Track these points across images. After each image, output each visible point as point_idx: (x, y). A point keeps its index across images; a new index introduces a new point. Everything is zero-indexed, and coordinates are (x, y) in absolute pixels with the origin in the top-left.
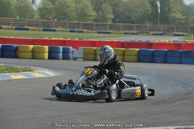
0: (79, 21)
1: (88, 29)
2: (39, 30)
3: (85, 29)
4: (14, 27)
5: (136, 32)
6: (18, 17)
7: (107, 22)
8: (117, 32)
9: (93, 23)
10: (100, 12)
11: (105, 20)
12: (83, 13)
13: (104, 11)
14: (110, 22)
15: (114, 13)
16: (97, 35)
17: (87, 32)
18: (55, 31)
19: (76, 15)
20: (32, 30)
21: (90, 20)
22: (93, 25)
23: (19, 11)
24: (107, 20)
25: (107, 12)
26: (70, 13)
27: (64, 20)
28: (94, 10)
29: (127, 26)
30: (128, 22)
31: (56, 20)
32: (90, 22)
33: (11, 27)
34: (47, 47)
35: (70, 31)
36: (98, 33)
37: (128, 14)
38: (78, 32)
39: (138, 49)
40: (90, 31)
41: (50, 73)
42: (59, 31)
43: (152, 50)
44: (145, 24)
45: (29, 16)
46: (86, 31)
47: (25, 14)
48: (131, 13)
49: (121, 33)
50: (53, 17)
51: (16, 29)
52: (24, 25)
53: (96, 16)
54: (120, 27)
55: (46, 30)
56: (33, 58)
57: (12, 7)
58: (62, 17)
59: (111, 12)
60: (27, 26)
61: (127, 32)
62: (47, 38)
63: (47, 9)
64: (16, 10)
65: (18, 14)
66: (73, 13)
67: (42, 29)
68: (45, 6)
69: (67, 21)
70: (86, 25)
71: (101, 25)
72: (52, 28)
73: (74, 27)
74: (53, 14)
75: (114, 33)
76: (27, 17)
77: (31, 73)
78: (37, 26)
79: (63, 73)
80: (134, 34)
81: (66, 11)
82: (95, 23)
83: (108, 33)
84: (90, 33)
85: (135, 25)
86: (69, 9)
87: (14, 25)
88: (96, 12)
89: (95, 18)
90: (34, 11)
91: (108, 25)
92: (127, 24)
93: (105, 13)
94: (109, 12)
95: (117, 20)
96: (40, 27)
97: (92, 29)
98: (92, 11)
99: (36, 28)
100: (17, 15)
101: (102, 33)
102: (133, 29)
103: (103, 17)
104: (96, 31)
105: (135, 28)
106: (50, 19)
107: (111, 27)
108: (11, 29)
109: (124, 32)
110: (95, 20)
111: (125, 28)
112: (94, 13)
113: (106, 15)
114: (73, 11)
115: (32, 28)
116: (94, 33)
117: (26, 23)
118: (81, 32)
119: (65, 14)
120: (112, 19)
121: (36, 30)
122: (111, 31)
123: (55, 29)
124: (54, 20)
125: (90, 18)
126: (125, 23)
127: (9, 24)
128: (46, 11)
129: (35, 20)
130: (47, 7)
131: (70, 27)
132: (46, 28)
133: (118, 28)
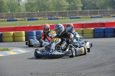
0: (56, 10)
1: (63, 16)
2: (25, 20)
3: (60, 16)
4: (6, 20)
5: (100, 16)
6: (9, 12)
7: (78, 10)
8: (85, 17)
9: (66, 11)
10: (72, 3)
11: (76, 8)
12: (58, 4)
13: (75, 1)
14: (80, 10)
15: (82, 2)
16: (69, 20)
17: (62, 19)
18: (37, 19)
19: (53, 6)
20: (20, 20)
21: (64, 9)
22: (66, 13)
23: (10, 7)
24: (78, 8)
25: (77, 2)
26: (48, 5)
27: (45, 11)
28: (67, 1)
29: (93, 12)
30: (94, 9)
31: (38, 11)
32: (64, 11)
33: (4, 20)
34: (24, 32)
35: (49, 19)
36: (71, 18)
37: (93, 2)
38: (54, 19)
39: (93, 28)
40: (64, 18)
41: (22, 51)
42: (40, 19)
43: (104, 28)
44: (107, 9)
45: (18, 10)
46: (61, 17)
47: (15, 9)
48: (96, 2)
49: (88, 18)
50: (36, 10)
51: (8, 21)
52: (14, 17)
53: (69, 6)
54: (87, 13)
55: (30, 20)
56: (14, 41)
57: (5, 5)
58: (43, 8)
59: (80, 2)
60: (16, 18)
61: (93, 16)
62: (28, 26)
63: (31, 4)
64: (8, 7)
65: (10, 10)
66: (51, 5)
67: (27, 19)
68: (29, 2)
69: (47, 11)
70: (61, 13)
71: (73, 12)
72: (35, 18)
73: (52, 16)
74: (35, 7)
75: (83, 18)
76: (16, 11)
77: (7, 52)
78: (24, 17)
79: (32, 50)
80: (98, 17)
81: (46, 4)
82: (68, 11)
83: (78, 18)
84: (64, 19)
85: (99, 10)
86: (47, 2)
87: (6, 18)
88: (69, 3)
89: (68, 7)
90: (21, 6)
91: (78, 12)
92: (92, 10)
93: (75, 3)
94: (78, 2)
95: (85, 7)
96: (26, 18)
97: (66, 16)
98: (65, 2)
99: (23, 19)
100: (8, 10)
101: (73, 18)
102: (98, 14)
103: (75, 6)
104: (69, 18)
105: (99, 13)
106: (34, 11)
107: (81, 13)
108: (4, 21)
109: (90, 16)
110: (68, 9)
111: (91, 13)
112: (68, 4)
113: (76, 4)
114: (51, 3)
115: (19, 19)
116: (67, 18)
117: (15, 16)
118: (57, 19)
119: (45, 6)
120: (81, 7)
121: (22, 20)
122: (80, 17)
123: (37, 18)
124: (37, 11)
125: (64, 8)
126: (92, 9)
127: (2, 18)
128: (30, 5)
129: (21, 13)
130: (31, 2)
131: (48, 16)
132: (30, 18)
133: (86, 14)
